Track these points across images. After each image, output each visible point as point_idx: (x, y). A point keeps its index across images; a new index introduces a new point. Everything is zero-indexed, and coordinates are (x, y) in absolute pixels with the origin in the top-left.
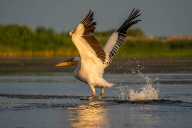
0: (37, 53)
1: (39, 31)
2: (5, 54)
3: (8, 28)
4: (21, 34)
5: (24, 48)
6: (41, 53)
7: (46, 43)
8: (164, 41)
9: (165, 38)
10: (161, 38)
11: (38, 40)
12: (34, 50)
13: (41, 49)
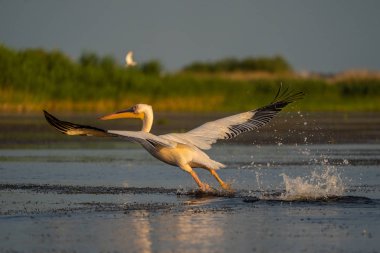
0: (81, 105)
1: (86, 61)
2: (20, 107)
3: (24, 56)
4: (50, 67)
5: (57, 96)
6: (89, 105)
7: (99, 84)
8: (329, 82)
9: (331, 76)
10: (323, 76)
11: (83, 78)
12: (75, 100)
13: (90, 97)
